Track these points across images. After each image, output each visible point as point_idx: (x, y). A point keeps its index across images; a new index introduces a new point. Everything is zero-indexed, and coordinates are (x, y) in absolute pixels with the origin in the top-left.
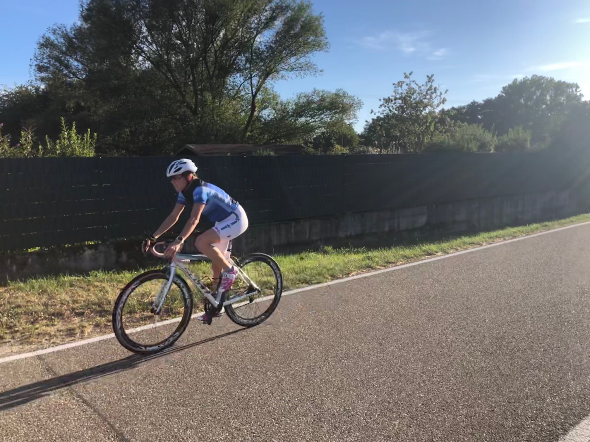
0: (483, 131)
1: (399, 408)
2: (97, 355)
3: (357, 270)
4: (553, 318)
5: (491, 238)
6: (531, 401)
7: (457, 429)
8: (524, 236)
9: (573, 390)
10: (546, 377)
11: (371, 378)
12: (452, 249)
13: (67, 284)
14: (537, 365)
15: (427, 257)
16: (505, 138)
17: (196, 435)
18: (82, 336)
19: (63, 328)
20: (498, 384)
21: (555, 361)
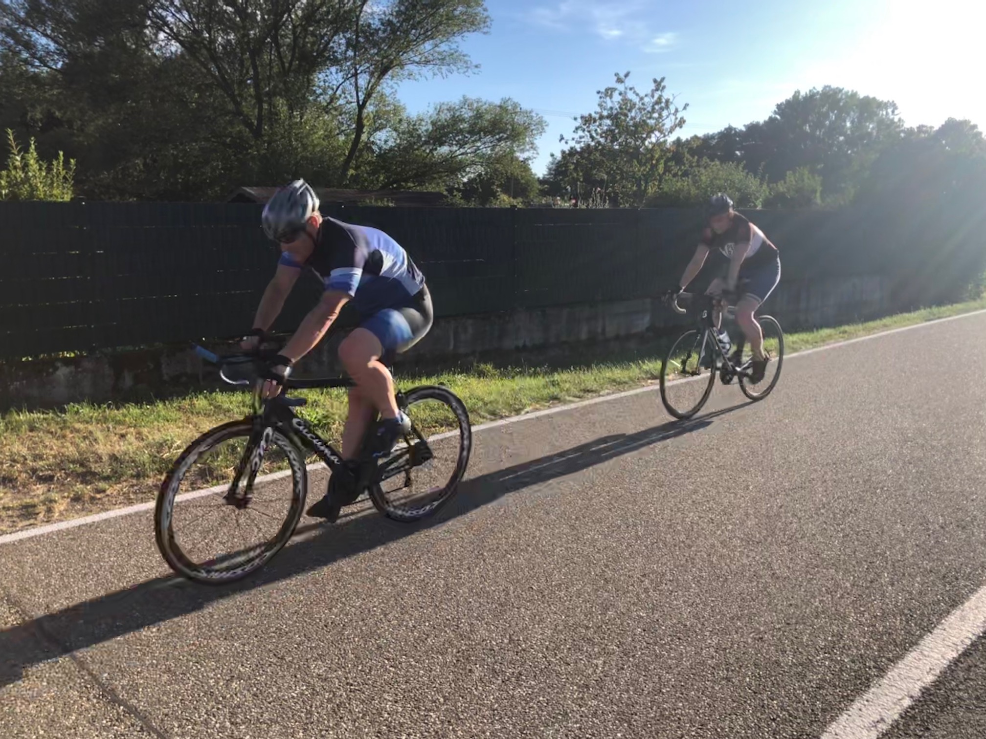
0: (744, 174)
1: (604, 638)
2: (74, 552)
3: (534, 404)
4: (858, 482)
6: (824, 620)
7: (703, 671)
8: (809, 349)
9: (891, 602)
10: (847, 580)
11: (556, 585)
13: (25, 427)
14: (832, 561)
15: (649, 381)
16: (781, 187)
17: (248, 690)
18: (49, 517)
19: (15, 503)
20: (769, 594)
21: (862, 553)
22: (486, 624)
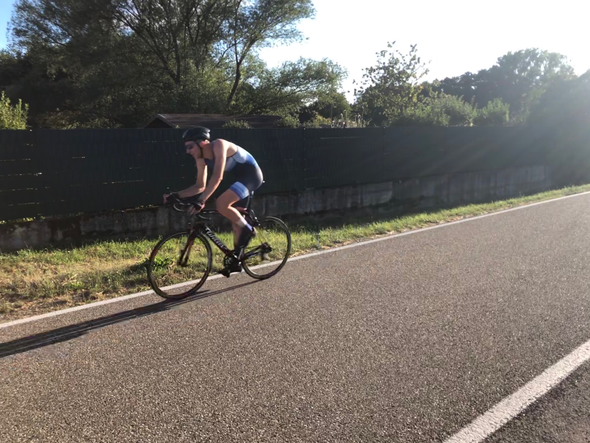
0: (462, 103)
3: (300, 250)
4: (477, 307)
5: (451, 215)
6: (417, 404)
7: (325, 439)
8: (486, 214)
9: (466, 392)
10: (443, 376)
11: (257, 377)
12: (406, 227)
14: (439, 363)
15: (377, 236)
20: (389, 385)
21: (460, 357)
22: (203, 403)
